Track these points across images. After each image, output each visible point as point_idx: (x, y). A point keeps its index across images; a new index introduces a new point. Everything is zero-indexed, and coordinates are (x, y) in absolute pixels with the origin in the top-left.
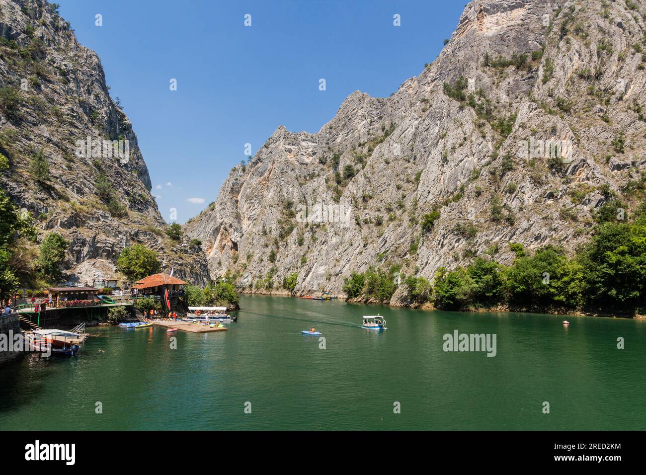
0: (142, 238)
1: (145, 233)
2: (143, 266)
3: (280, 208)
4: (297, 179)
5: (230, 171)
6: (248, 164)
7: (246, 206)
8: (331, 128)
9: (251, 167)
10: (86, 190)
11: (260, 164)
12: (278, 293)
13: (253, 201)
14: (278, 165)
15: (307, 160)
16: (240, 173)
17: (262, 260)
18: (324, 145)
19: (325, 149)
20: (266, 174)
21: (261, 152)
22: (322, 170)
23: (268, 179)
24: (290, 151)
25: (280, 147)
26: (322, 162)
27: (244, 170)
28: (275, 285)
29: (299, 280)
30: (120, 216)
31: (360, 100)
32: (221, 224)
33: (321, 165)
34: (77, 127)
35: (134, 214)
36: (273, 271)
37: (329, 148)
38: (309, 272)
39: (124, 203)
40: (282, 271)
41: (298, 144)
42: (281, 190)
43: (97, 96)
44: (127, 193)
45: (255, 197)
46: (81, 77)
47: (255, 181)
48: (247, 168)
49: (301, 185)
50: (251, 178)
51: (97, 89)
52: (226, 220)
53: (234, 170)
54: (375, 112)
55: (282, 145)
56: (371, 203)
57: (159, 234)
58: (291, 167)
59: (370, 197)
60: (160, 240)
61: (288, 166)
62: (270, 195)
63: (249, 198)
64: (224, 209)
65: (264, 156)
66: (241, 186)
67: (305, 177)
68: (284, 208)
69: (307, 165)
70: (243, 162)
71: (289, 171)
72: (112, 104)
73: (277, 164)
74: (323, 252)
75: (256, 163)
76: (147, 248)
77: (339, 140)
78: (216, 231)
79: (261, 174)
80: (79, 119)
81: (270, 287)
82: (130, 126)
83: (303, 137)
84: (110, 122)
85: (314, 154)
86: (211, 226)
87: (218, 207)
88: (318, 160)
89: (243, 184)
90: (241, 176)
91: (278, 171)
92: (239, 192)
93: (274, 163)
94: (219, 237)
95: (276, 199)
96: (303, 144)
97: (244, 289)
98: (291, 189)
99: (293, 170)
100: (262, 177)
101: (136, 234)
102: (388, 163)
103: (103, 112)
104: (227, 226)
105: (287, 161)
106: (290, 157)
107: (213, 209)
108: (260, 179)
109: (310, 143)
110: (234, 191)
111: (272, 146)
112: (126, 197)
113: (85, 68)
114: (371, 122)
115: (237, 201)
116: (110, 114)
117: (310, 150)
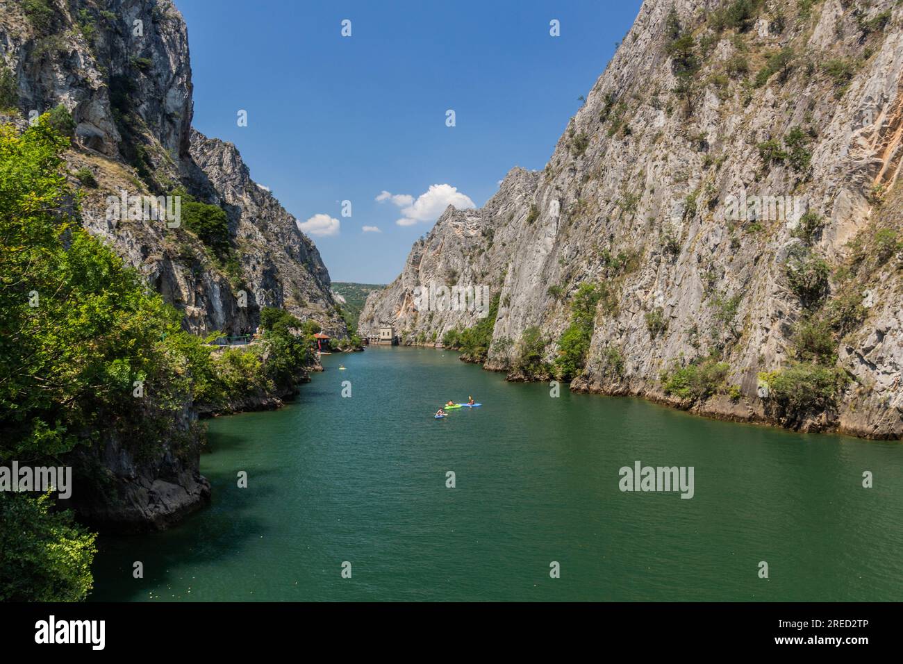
0: (313, 316)
1: (315, 315)
2: (312, 330)
3: (447, 277)
4: (462, 251)
5: (412, 246)
6: (426, 238)
7: (424, 275)
8: (494, 202)
9: (428, 242)
10: (288, 295)
11: (434, 239)
12: (428, 345)
13: (428, 271)
14: (448, 240)
15: (472, 233)
16: (420, 247)
17: (425, 321)
18: (487, 218)
19: (487, 223)
20: (439, 248)
21: (434, 229)
22: (483, 242)
23: (439, 252)
24: (457, 227)
25: (449, 224)
26: (484, 235)
27: (422, 245)
28: (428, 339)
29: (438, 336)
30: (304, 307)
31: (517, 176)
32: (406, 290)
33: (483, 238)
34: (283, 263)
35: (311, 305)
36: (429, 328)
37: (491, 221)
38: (442, 330)
39: (306, 299)
40: (433, 329)
41: (464, 220)
42: (449, 261)
43: (293, 240)
44: (308, 293)
45: (431, 267)
46: (285, 231)
47: (431, 254)
48: (425, 242)
49: (464, 256)
50: (428, 251)
51: (293, 236)
52: (409, 287)
53: (416, 244)
54: (529, 186)
55: (450, 222)
56: (487, 278)
57: (321, 314)
58: (458, 240)
59: (487, 274)
60: (322, 317)
61: (455, 240)
62: (440, 265)
63: (426, 268)
64: (407, 278)
65: (436, 233)
66: (421, 258)
67: (470, 249)
68: (449, 277)
69: (472, 237)
70: (422, 237)
71: (456, 245)
72: (302, 240)
73: (446, 239)
74: (450, 316)
75: (432, 238)
76: (315, 321)
77: (499, 213)
78: (403, 296)
79: (435, 248)
80: (284, 258)
81: (424, 341)
82: (314, 247)
83: (468, 213)
84: (301, 252)
85: (478, 227)
86: (399, 292)
87: (403, 277)
88: (480, 233)
89: (422, 256)
90: (420, 250)
91: (446, 245)
92: (419, 264)
93: (444, 238)
94: (405, 302)
95: (444, 269)
96: (469, 219)
97: (412, 342)
98: (456, 261)
99: (459, 243)
100: (436, 251)
101: (311, 315)
102: (504, 245)
103: (297, 249)
104: (410, 292)
105: (455, 237)
106: (458, 232)
107: (400, 278)
108: (434, 252)
109: (474, 218)
110: (416, 262)
111: (443, 223)
112: (308, 295)
113: (287, 226)
114: (526, 195)
115: (418, 271)
116: (301, 248)
117: (474, 224)
